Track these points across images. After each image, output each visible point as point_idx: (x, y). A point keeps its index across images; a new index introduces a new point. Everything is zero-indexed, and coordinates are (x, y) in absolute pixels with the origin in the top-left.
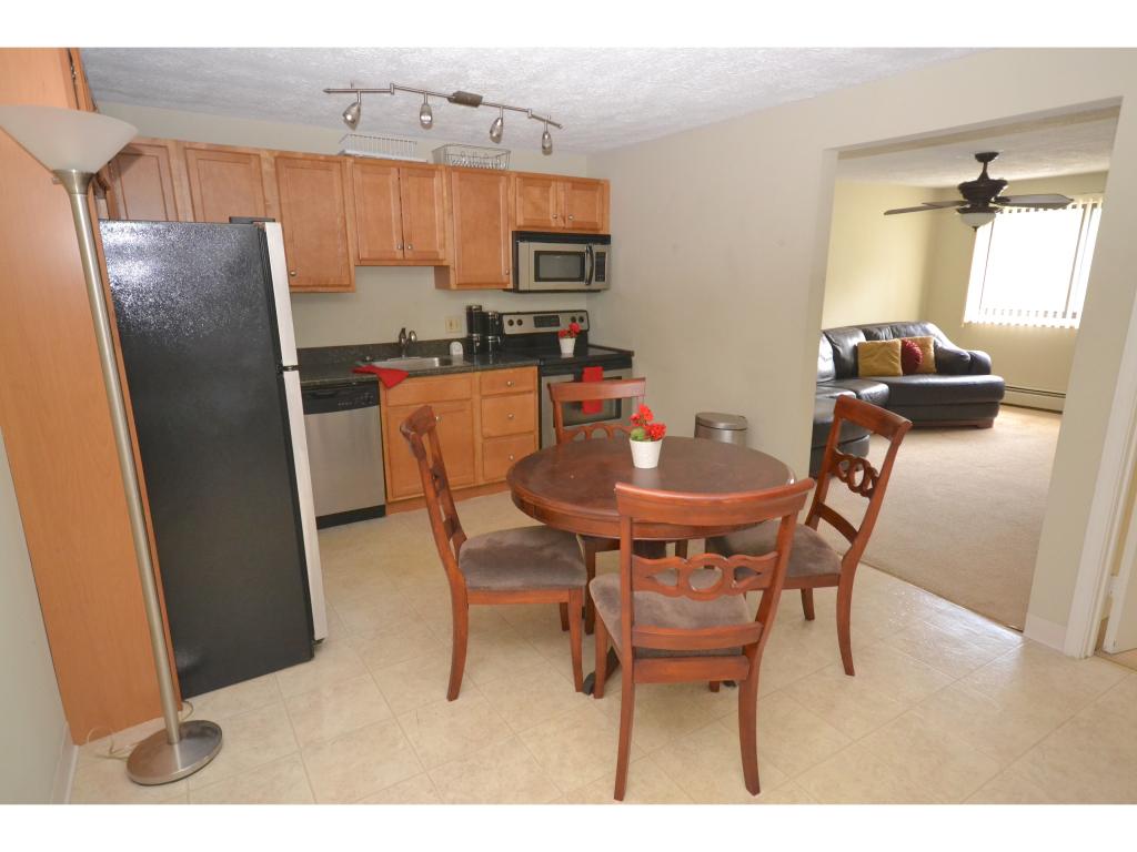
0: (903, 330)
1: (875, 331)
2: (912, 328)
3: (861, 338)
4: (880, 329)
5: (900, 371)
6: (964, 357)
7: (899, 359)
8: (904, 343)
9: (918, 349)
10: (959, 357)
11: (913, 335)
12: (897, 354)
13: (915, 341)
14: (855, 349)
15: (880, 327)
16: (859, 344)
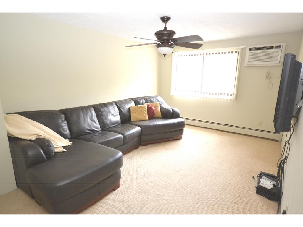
0: (149, 100)
1: (139, 100)
2: (152, 99)
3: (132, 104)
4: (140, 100)
5: (147, 118)
6: (170, 111)
7: (147, 113)
8: (148, 106)
9: (153, 108)
10: (168, 111)
11: (153, 102)
12: (145, 111)
13: (153, 105)
14: (129, 109)
15: (140, 98)
16: (131, 107)
